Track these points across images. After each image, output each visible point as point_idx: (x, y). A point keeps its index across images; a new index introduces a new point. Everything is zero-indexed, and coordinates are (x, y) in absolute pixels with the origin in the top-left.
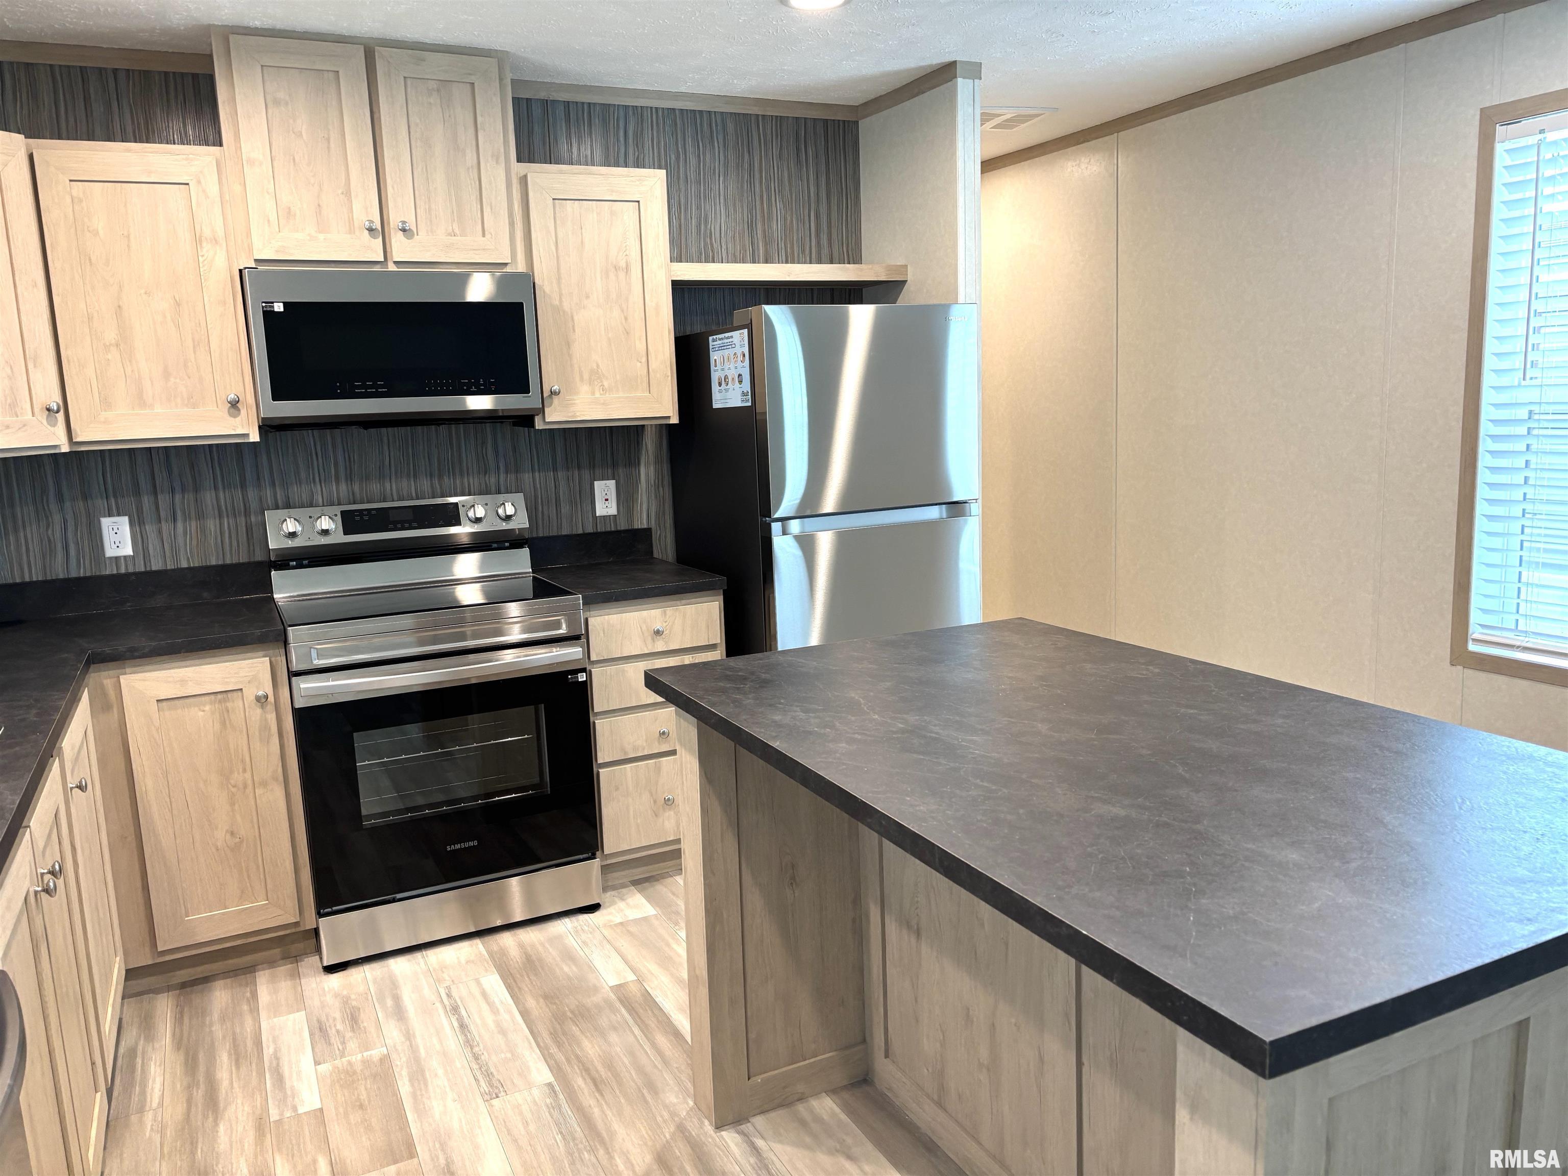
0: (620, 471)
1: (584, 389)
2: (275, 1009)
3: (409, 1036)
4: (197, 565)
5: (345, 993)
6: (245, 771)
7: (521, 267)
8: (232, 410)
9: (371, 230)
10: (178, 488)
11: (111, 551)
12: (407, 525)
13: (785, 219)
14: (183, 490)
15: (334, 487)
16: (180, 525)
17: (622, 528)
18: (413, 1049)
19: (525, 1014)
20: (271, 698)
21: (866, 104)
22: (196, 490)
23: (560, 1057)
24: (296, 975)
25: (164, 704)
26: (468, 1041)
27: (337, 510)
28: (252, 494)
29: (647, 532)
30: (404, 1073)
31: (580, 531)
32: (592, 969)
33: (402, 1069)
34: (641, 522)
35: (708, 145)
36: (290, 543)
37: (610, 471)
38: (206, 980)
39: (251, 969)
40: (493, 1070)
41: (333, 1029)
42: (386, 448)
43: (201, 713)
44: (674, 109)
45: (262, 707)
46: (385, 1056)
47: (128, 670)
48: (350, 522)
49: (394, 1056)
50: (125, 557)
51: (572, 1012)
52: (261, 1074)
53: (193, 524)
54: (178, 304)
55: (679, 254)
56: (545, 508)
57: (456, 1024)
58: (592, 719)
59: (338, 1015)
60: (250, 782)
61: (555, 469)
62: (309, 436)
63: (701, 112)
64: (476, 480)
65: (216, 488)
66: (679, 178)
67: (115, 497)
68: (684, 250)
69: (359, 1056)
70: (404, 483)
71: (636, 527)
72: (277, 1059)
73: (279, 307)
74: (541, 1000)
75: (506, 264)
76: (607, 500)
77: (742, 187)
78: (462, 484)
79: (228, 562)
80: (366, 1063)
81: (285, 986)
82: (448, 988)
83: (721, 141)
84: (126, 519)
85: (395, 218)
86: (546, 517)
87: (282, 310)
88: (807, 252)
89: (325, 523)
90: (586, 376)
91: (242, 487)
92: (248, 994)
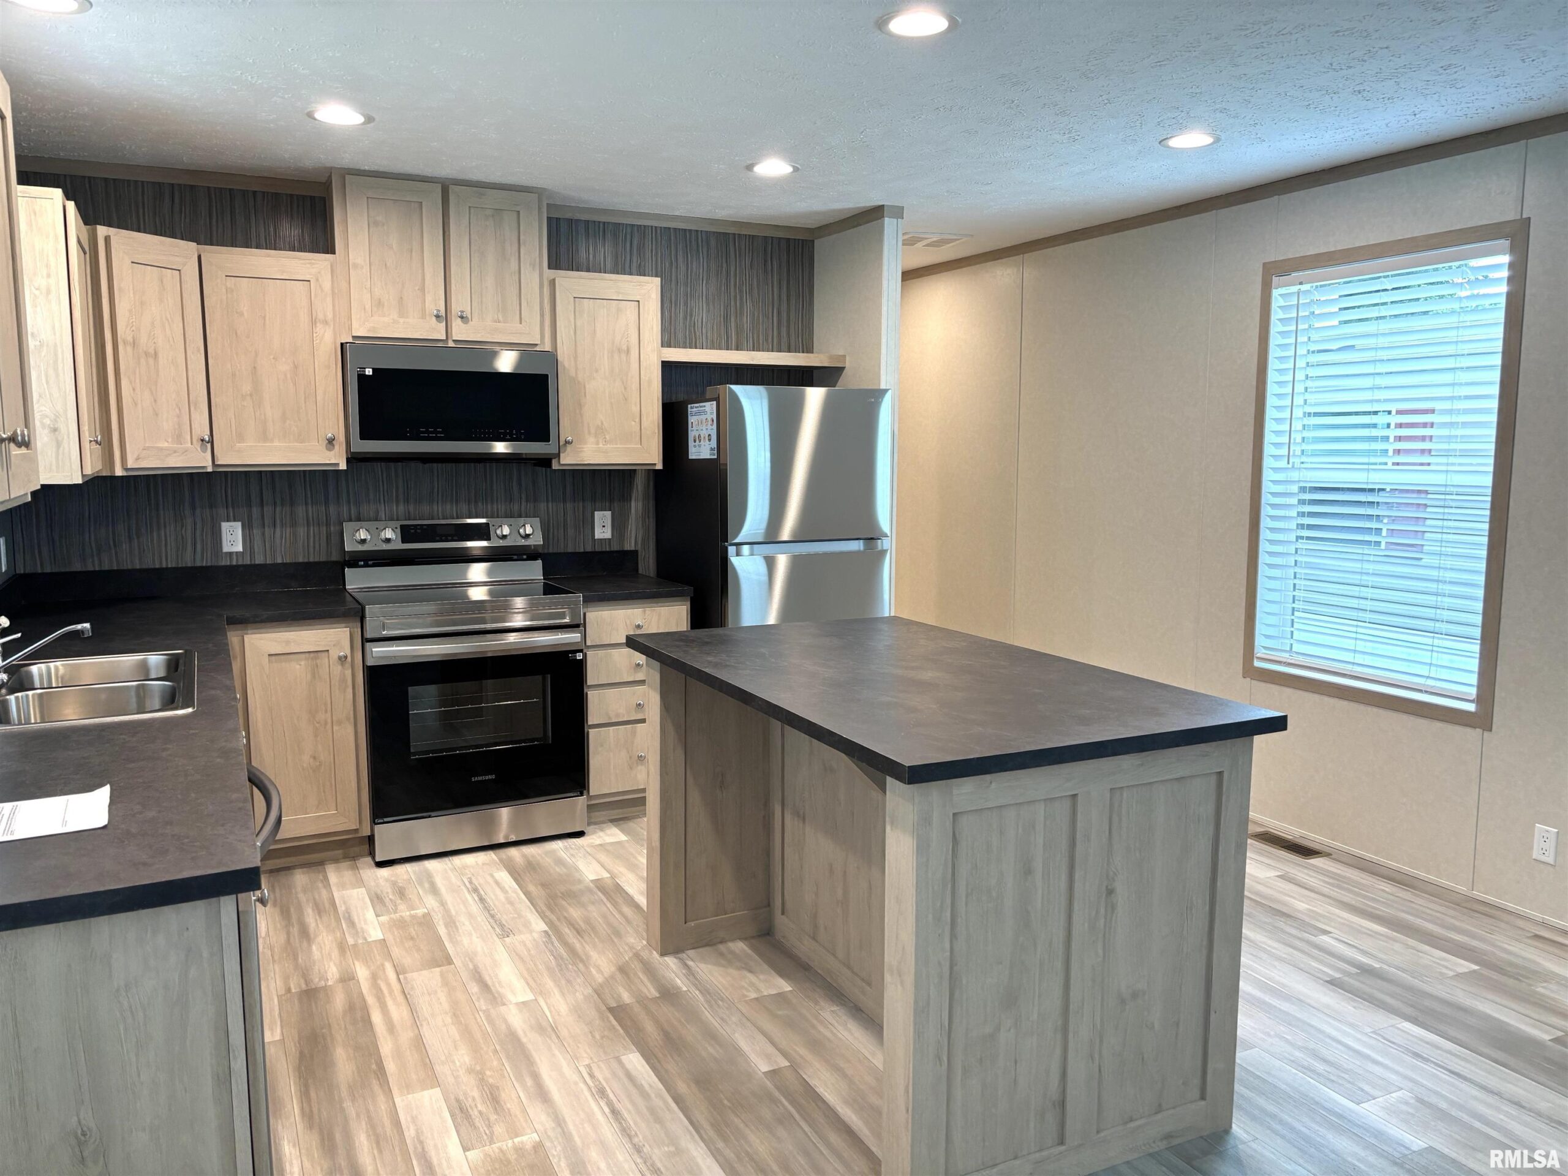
0: (616, 504)
1: (592, 439)
2: (342, 886)
3: (443, 904)
4: (288, 561)
5: (393, 879)
6: (326, 711)
7: (547, 347)
8: (328, 445)
9: (437, 316)
10: (278, 502)
11: (226, 549)
12: (450, 538)
13: (754, 315)
14: (282, 505)
15: (395, 508)
16: (278, 530)
17: (616, 549)
18: (447, 911)
19: (527, 894)
20: (349, 659)
21: (820, 228)
22: (292, 504)
23: (553, 918)
24: (355, 868)
25: (273, 658)
26: (486, 907)
27: (398, 524)
28: (332, 509)
29: (634, 553)
30: (441, 923)
31: (582, 550)
32: (577, 870)
33: (439, 920)
34: (630, 545)
35: (695, 256)
36: (360, 548)
37: (607, 504)
38: (288, 868)
39: (321, 863)
40: (505, 923)
41: (387, 899)
42: (436, 479)
43: (298, 667)
44: (669, 228)
45: (342, 665)
46: (426, 913)
47: (249, 632)
48: (407, 534)
49: (432, 914)
50: (237, 552)
51: (562, 894)
52: (338, 920)
53: (288, 530)
54: (296, 367)
55: (666, 343)
56: (556, 531)
57: (476, 898)
58: (585, 690)
59: (389, 890)
60: (329, 720)
61: (565, 501)
62: (378, 466)
63: (690, 231)
64: (503, 507)
65: (306, 504)
66: (671, 280)
67: (233, 508)
68: (673, 336)
69: (408, 913)
70: (448, 507)
71: (626, 549)
72: (348, 913)
73: (369, 372)
74: (539, 887)
75: (536, 345)
76: (604, 526)
77: (720, 289)
78: (492, 508)
79: (311, 560)
80: (413, 917)
81: (348, 875)
82: (470, 878)
83: (705, 253)
84: (239, 524)
85: (455, 309)
86: (556, 539)
87: (371, 373)
88: (770, 340)
89: (389, 534)
90: (593, 431)
91: (325, 505)
92: (321, 877)
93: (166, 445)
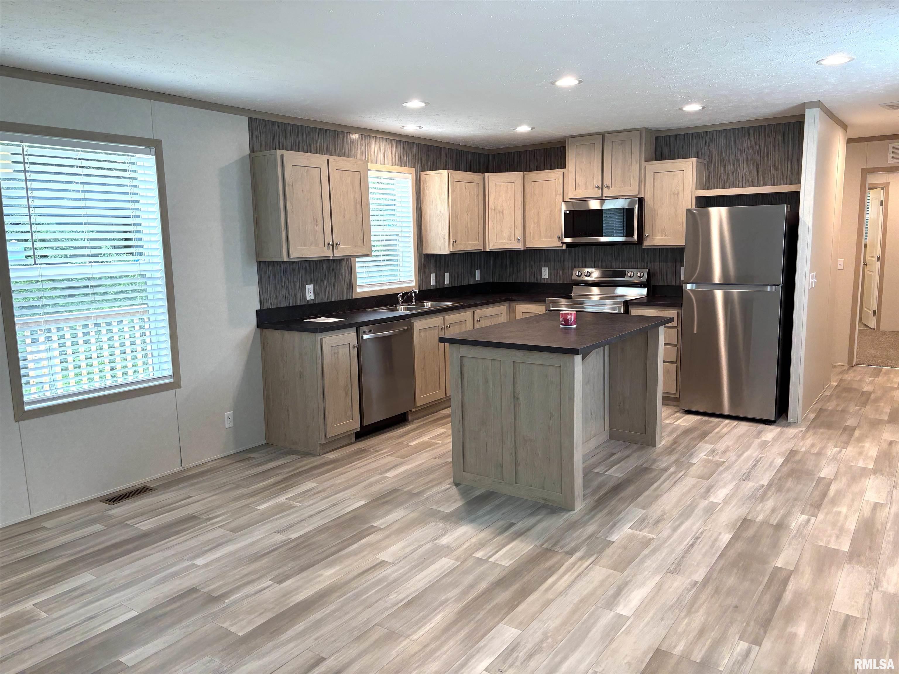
1: (657, 235)
8: (558, 240)
9: (598, 188)
11: (543, 277)
25: (524, 313)
36: (577, 278)
50: (546, 278)
53: (562, 270)
55: (699, 187)
67: (546, 263)
73: (568, 212)
78: (627, 264)
79: (569, 282)
83: (747, 137)
84: (547, 268)
85: (605, 184)
90: (660, 231)
91: (574, 262)
93: (505, 241)
